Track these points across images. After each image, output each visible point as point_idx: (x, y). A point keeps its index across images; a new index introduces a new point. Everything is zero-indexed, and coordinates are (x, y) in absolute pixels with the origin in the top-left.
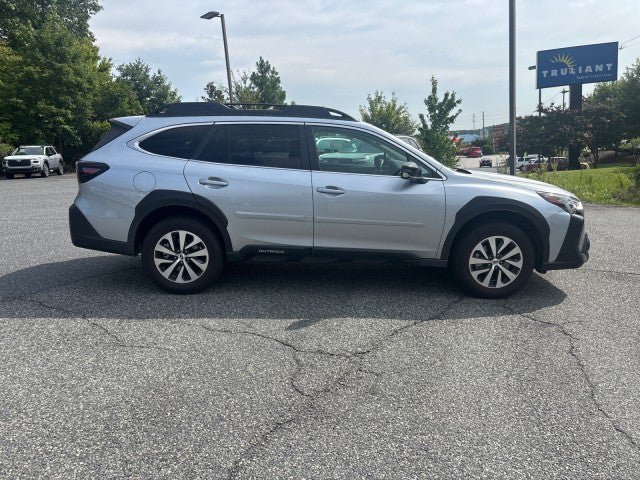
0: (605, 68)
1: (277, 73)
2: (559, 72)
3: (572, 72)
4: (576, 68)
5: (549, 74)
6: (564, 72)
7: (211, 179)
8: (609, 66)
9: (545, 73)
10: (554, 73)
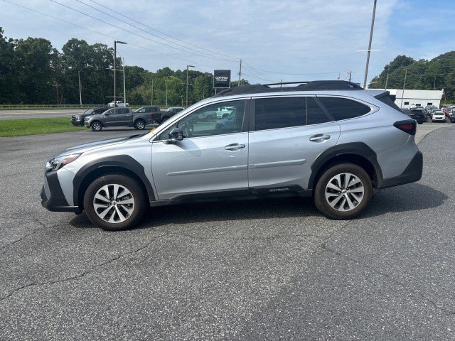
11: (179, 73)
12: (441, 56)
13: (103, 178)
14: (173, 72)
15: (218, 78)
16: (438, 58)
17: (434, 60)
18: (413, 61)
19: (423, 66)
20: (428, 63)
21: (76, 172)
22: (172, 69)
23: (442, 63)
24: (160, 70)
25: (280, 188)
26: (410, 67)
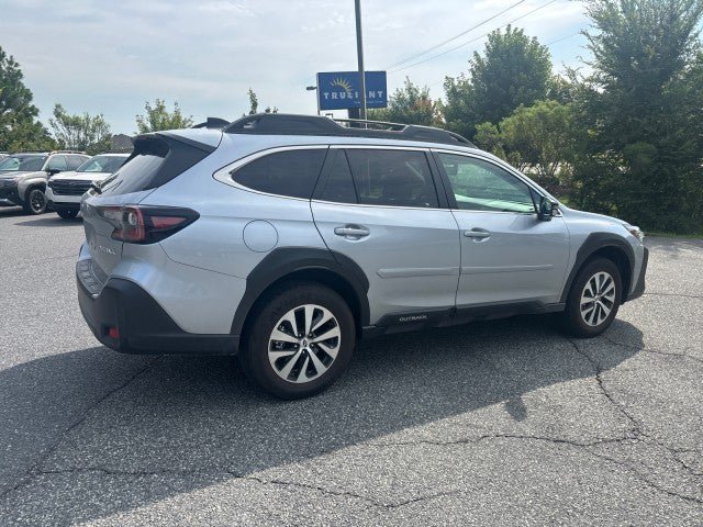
0: (377, 95)
1: (17, 65)
2: (338, 96)
3: (350, 97)
4: (353, 93)
5: (330, 96)
6: (343, 96)
7: (348, 226)
8: (380, 93)
9: (326, 94)
10: (334, 95)
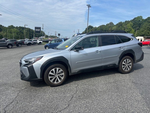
11: (17, 28)
12: (100, 26)
13: (52, 66)
14: (14, 27)
15: (36, 30)
16: (99, 26)
17: (99, 27)
18: (93, 27)
19: (96, 29)
20: (97, 28)
21: (42, 64)
22: (14, 26)
23: (101, 28)
24: (9, 26)
25: (111, 65)
26: (92, 29)
